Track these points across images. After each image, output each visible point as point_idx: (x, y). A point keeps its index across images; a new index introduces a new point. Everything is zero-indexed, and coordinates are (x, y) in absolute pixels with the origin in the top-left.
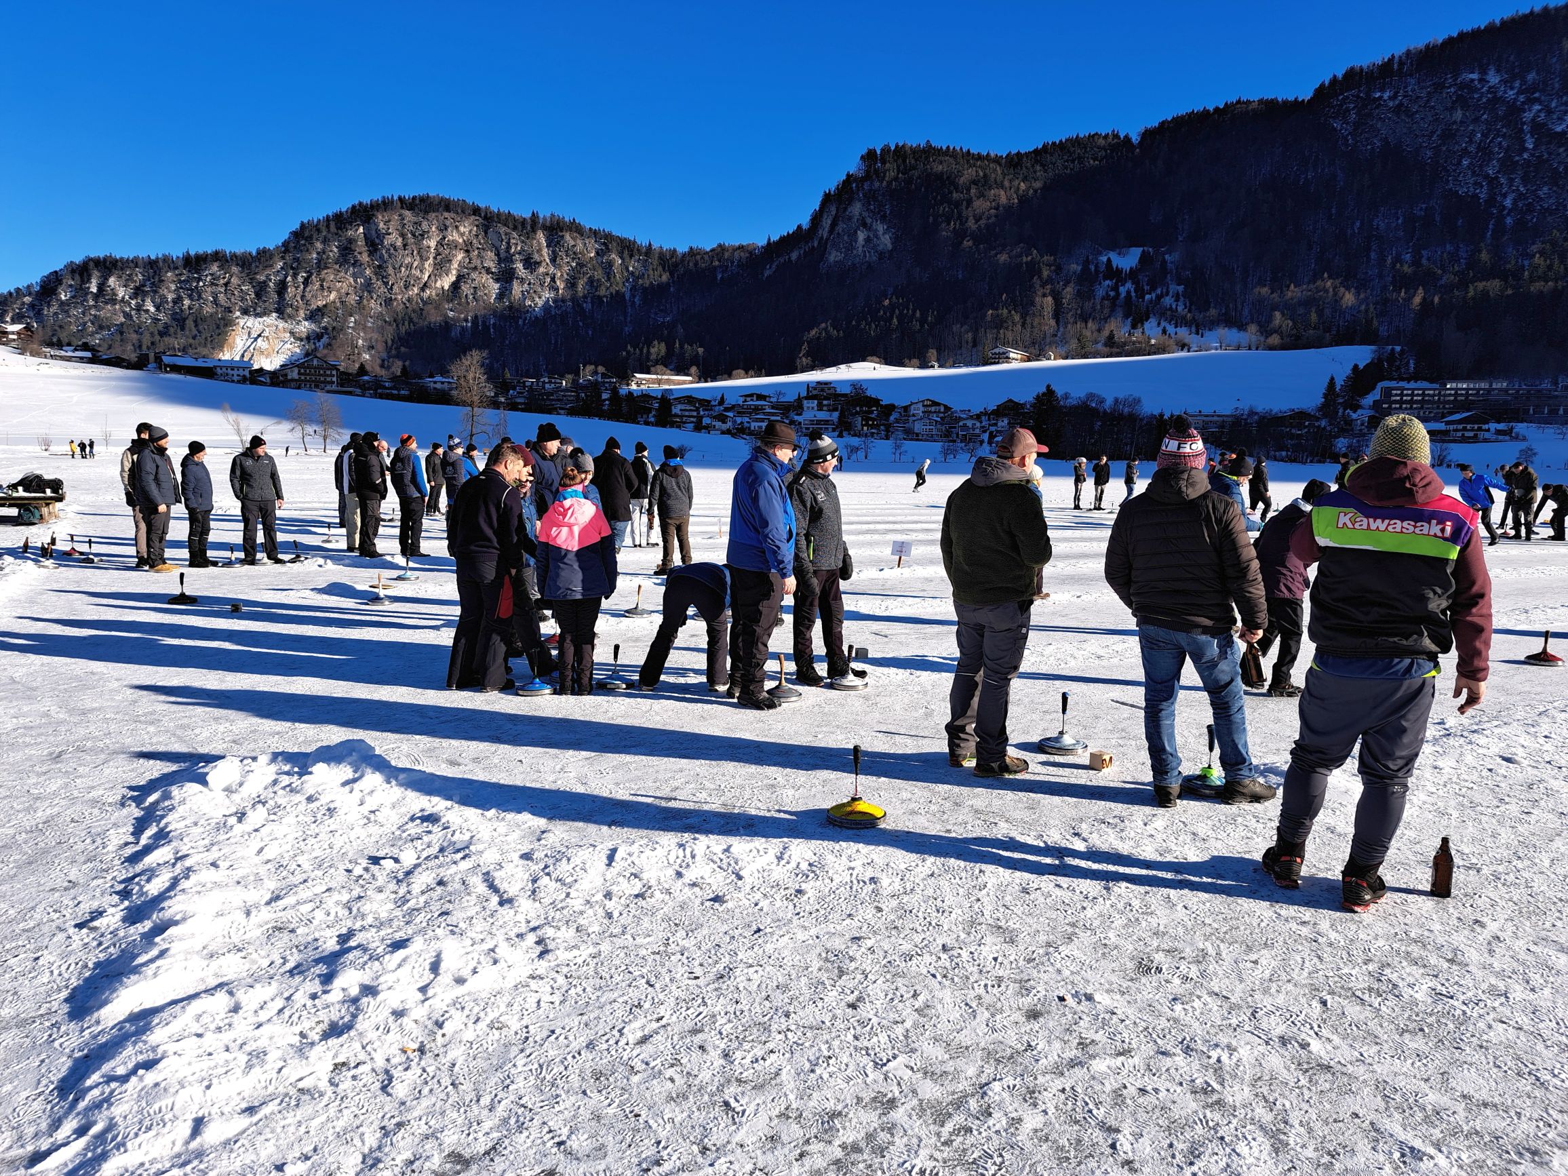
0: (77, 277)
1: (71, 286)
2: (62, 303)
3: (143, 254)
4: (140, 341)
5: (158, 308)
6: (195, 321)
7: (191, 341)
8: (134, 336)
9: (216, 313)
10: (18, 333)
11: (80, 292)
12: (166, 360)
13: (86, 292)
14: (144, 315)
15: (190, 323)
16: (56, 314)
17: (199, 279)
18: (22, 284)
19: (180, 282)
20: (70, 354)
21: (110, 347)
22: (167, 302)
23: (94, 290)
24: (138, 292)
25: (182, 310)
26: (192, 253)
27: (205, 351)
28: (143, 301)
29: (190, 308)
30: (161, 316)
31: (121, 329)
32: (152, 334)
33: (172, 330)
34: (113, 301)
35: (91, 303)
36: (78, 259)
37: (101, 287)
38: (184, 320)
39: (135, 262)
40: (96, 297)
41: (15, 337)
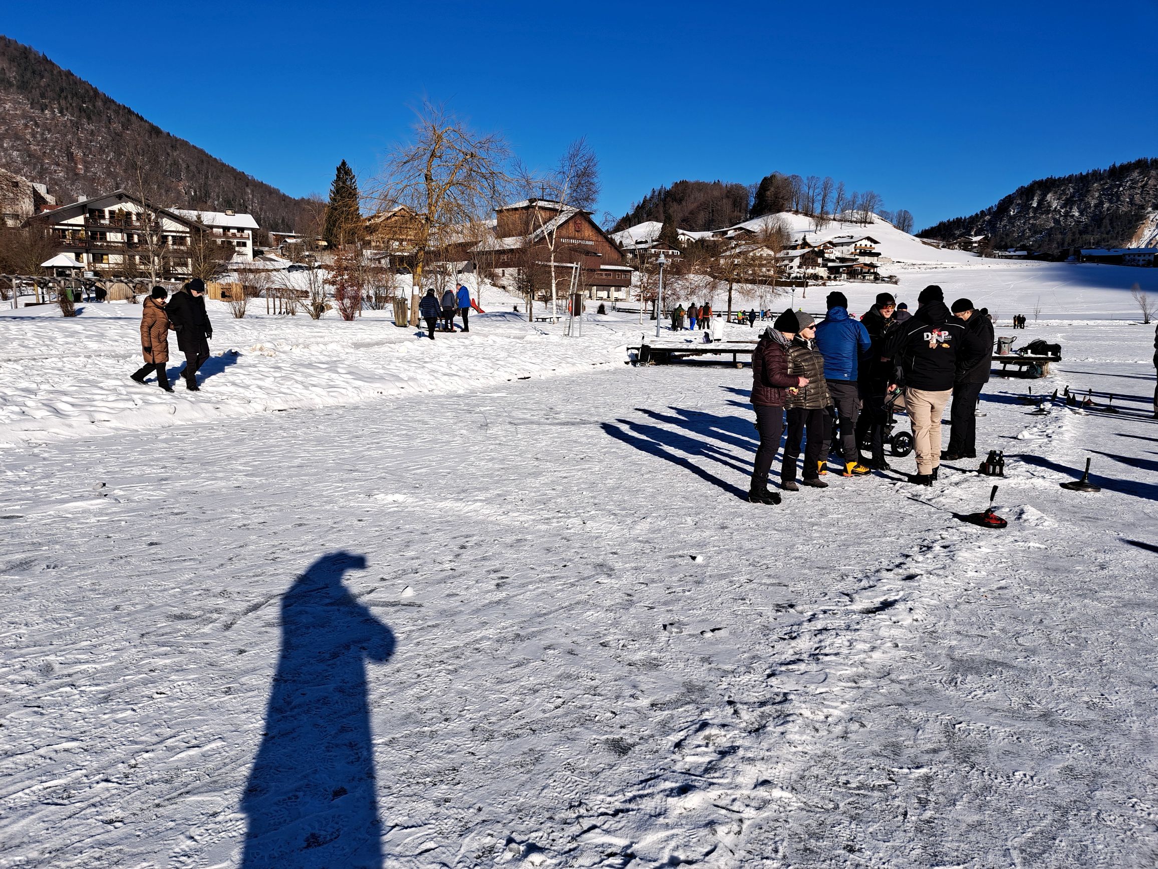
0: (1024, 197)
1: (1019, 204)
2: (1011, 218)
3: (1076, 173)
4: (1063, 240)
5: (1081, 213)
6: (1111, 220)
7: (1104, 236)
8: (1060, 236)
9: (1131, 211)
10: (979, 242)
11: (1026, 207)
12: (1083, 252)
13: (1029, 207)
14: (1070, 220)
15: (1106, 221)
16: (1005, 226)
17: (1120, 185)
18: (985, 207)
19: (1103, 189)
20: (1012, 253)
21: (1040, 246)
22: (1090, 207)
23: (1035, 205)
24: (1069, 203)
25: (1101, 212)
26: (1118, 165)
27: (1115, 243)
28: (1071, 209)
29: (1108, 209)
30: (1083, 219)
31: (1050, 231)
32: (1074, 234)
33: (1090, 229)
34: (1048, 212)
35: (1031, 215)
36: (1026, 183)
37: (1040, 203)
38: (1103, 219)
39: (1070, 179)
40: (1035, 210)
41: (976, 245)
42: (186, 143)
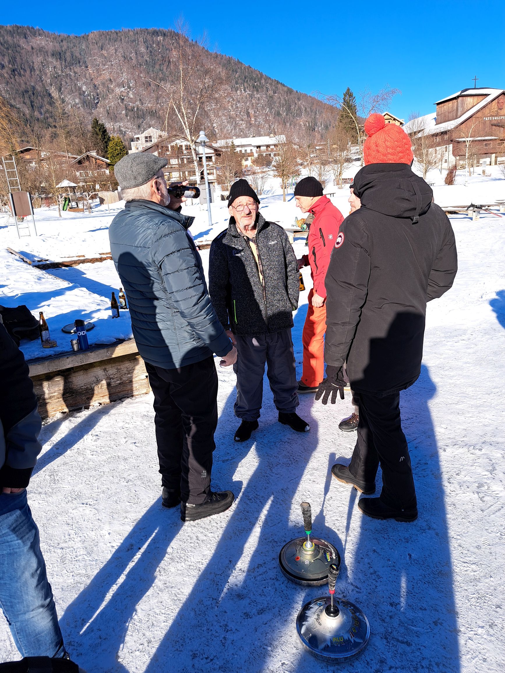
42: (306, 95)
